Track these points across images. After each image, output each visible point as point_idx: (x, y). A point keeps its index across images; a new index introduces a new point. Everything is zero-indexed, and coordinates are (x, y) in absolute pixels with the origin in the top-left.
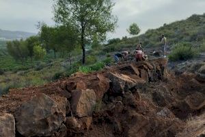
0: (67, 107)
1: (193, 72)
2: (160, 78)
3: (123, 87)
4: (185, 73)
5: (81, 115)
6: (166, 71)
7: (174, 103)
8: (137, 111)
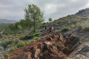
0: (32, 56)
1: (69, 36)
2: (59, 40)
3: (48, 47)
4: (66, 37)
5: (36, 57)
6: (61, 37)
7: (63, 49)
8: (53, 54)
